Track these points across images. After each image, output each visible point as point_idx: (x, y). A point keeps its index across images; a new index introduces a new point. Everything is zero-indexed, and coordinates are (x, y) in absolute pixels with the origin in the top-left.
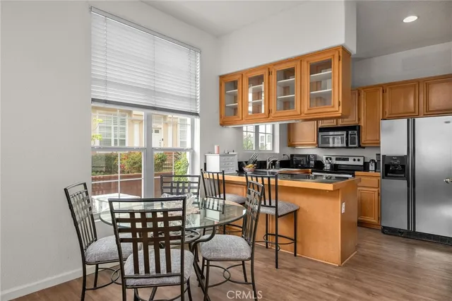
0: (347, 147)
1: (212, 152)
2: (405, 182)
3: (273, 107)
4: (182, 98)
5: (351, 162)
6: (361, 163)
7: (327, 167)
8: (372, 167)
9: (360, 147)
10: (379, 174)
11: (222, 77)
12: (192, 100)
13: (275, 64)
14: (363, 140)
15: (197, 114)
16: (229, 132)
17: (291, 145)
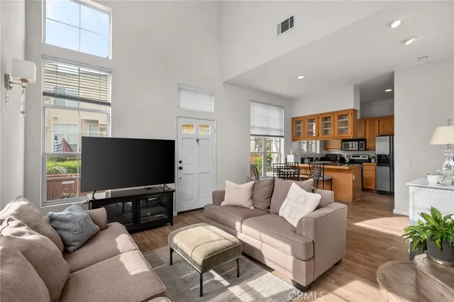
0: (359, 150)
1: (290, 154)
2: (388, 168)
3: (320, 133)
4: (277, 130)
5: (361, 158)
6: (367, 158)
7: (347, 160)
8: (373, 160)
9: (366, 150)
10: (376, 164)
11: (293, 118)
12: (280, 130)
13: (321, 114)
14: (368, 147)
15: (283, 137)
16: (296, 144)
17: (326, 149)
